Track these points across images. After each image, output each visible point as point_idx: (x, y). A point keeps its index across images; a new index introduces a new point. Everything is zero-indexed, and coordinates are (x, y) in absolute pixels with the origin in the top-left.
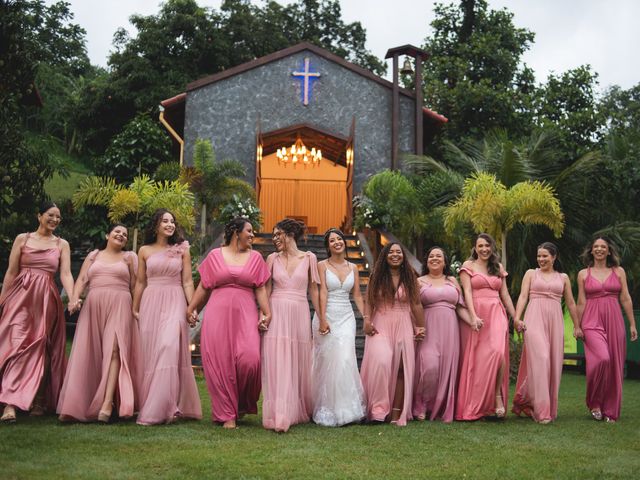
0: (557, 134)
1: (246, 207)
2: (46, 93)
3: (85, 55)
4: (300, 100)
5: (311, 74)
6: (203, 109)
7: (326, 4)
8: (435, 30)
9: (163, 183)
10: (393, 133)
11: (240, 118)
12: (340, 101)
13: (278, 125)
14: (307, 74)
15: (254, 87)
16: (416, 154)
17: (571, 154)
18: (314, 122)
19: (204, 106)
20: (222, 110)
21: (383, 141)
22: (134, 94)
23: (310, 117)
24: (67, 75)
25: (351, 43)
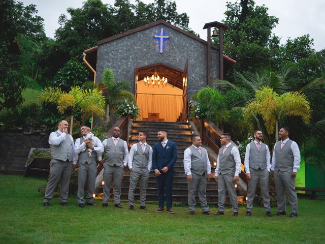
0: (296, 69)
1: (131, 106)
2: (23, 50)
3: (43, 32)
4: (158, 50)
5: (164, 37)
6: (106, 55)
7: (169, 4)
8: (227, 16)
9: (88, 91)
10: (208, 68)
11: (126, 60)
12: (179, 51)
13: (146, 64)
14: (162, 37)
15: (134, 43)
16: (220, 79)
17: (304, 80)
18: (166, 62)
19: (107, 53)
20: (117, 55)
21: (202, 72)
22: (69, 48)
23: (163, 60)
24: (34, 41)
25: (181, 24)
